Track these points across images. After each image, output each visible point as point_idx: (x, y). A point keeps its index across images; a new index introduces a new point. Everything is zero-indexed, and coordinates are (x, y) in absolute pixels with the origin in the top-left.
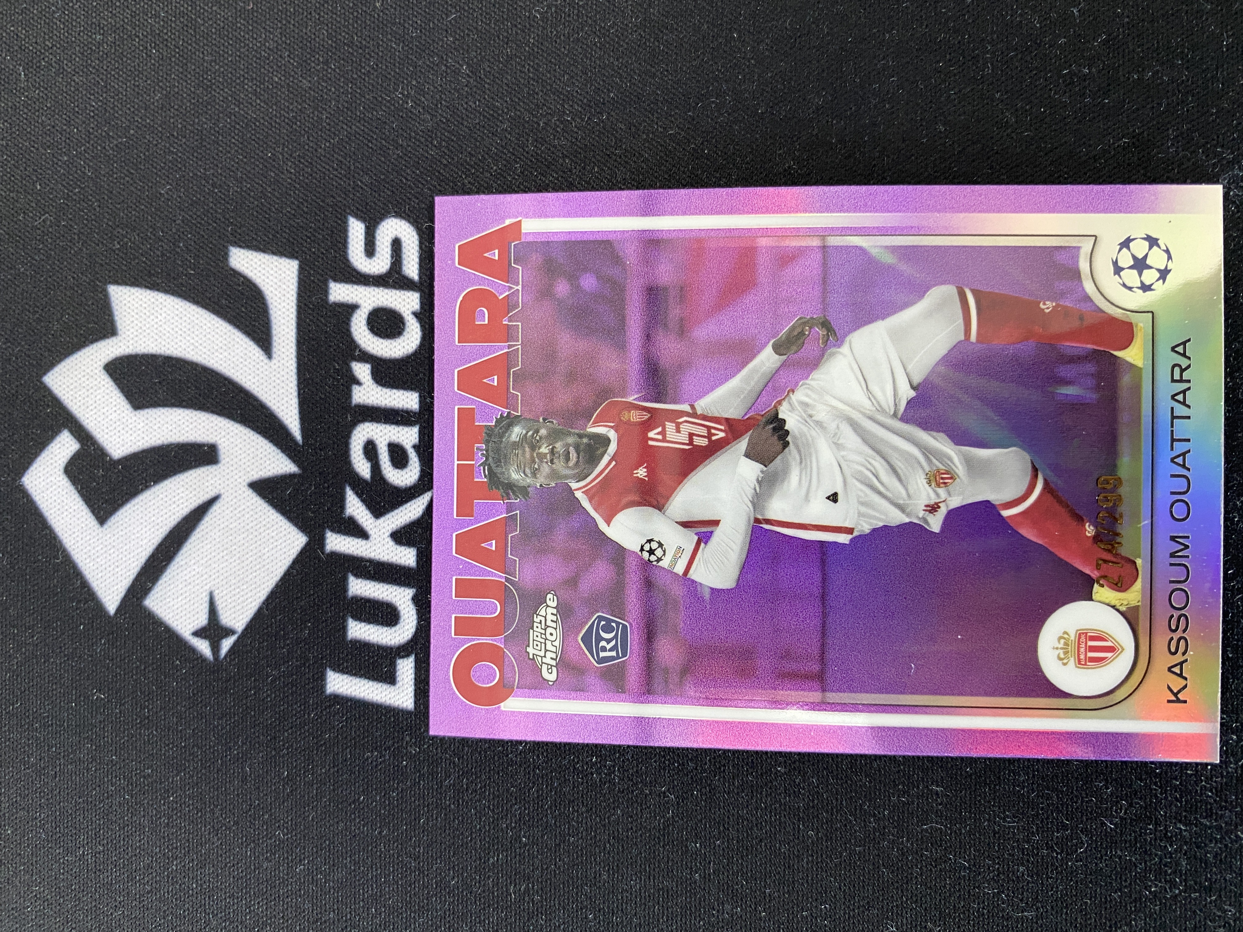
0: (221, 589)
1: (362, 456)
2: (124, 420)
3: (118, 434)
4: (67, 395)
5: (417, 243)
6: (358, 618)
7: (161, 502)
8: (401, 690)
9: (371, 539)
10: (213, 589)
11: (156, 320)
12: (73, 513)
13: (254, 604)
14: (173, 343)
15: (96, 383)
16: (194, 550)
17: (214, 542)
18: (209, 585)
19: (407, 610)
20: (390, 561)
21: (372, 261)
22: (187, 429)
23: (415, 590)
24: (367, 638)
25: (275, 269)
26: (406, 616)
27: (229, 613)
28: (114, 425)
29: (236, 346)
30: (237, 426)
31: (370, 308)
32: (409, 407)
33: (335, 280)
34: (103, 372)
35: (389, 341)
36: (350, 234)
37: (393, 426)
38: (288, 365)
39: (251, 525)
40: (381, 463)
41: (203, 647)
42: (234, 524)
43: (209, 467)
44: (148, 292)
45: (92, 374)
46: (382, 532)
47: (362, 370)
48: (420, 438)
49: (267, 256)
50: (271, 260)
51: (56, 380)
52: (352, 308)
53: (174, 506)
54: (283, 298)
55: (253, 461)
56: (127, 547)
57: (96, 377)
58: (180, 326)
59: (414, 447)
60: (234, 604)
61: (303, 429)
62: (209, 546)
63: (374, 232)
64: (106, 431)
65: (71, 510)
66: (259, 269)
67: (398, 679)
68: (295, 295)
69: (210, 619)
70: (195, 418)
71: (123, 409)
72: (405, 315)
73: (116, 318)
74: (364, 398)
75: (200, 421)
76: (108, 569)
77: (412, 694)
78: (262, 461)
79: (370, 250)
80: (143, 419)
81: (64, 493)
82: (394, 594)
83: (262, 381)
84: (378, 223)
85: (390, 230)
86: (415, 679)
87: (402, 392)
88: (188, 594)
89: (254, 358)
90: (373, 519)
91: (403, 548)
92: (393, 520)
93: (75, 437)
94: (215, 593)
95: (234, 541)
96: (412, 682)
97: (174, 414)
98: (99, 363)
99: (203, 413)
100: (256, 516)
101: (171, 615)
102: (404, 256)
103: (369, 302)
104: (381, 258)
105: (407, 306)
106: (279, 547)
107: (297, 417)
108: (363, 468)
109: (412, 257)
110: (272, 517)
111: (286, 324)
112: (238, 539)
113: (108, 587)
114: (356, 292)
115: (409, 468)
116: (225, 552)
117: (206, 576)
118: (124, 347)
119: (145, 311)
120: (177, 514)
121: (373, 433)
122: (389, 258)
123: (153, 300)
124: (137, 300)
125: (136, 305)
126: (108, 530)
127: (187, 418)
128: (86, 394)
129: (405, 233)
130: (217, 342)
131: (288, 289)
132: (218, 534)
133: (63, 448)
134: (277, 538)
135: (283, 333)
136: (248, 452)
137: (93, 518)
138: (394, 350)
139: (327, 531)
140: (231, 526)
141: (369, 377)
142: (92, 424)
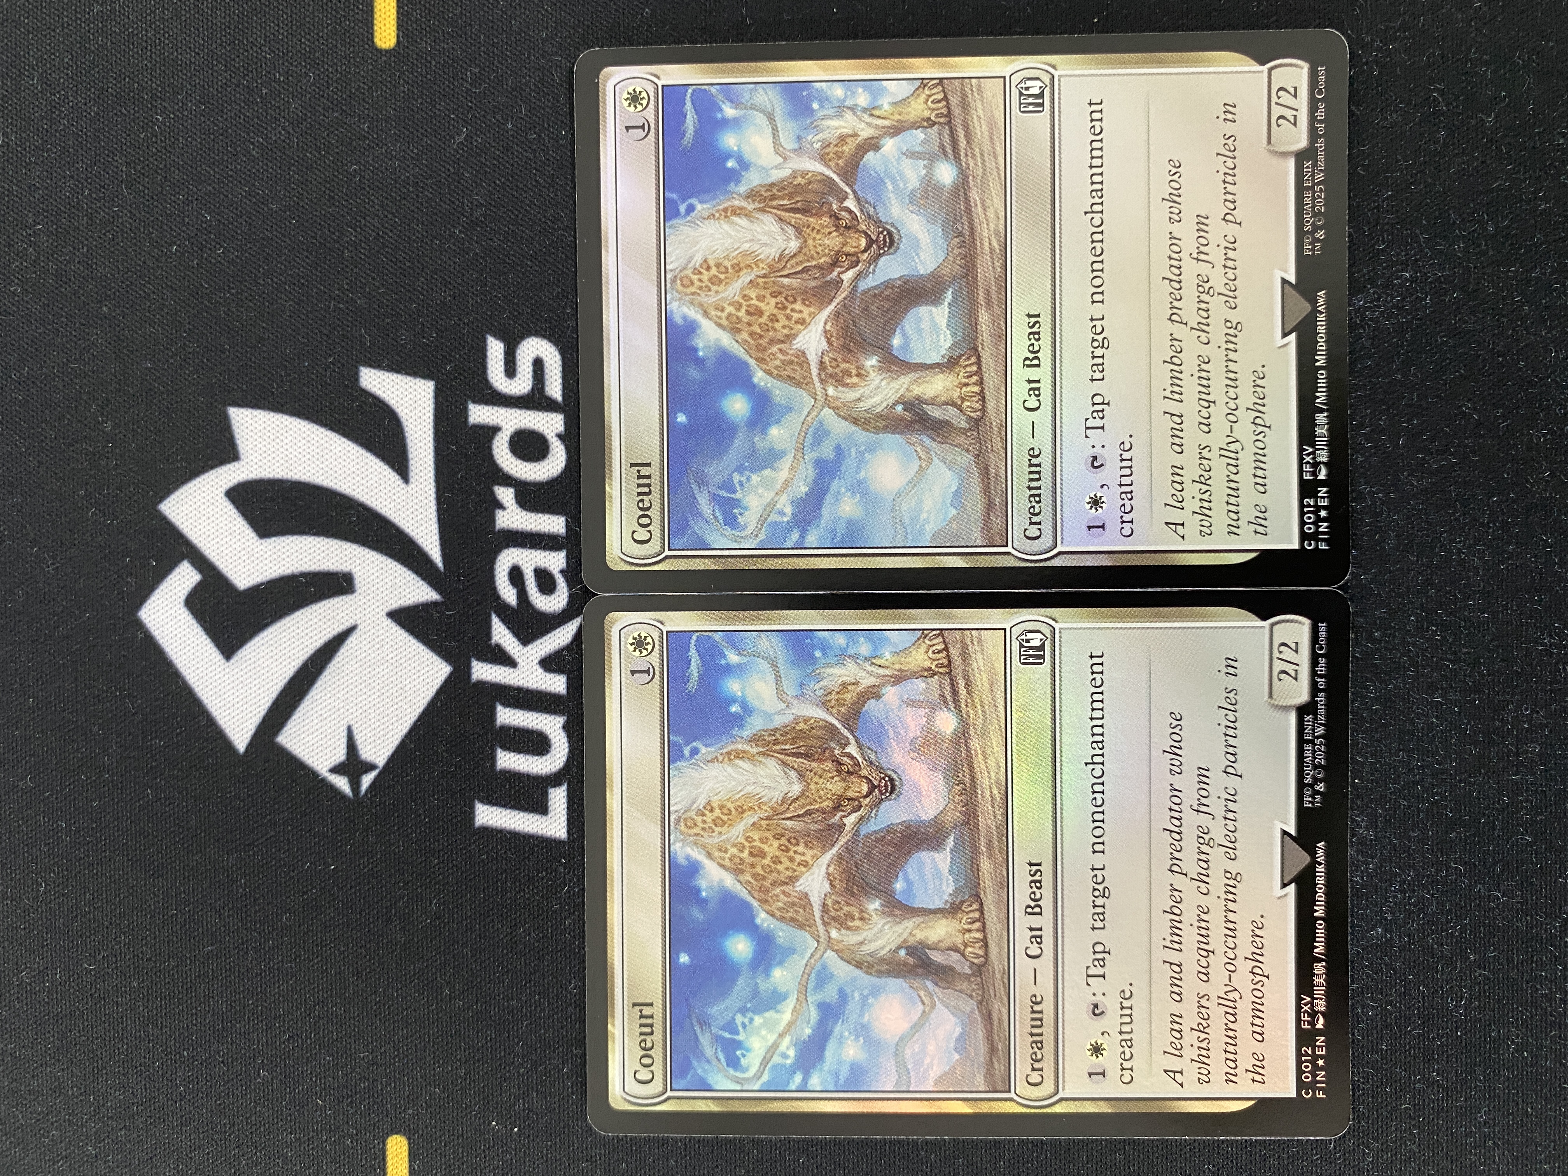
0: (359, 723)
1: (507, 582)
2: (249, 549)
3: (243, 564)
4: (186, 524)
5: (560, 363)
6: (507, 748)
7: (292, 634)
8: (554, 819)
9: (519, 666)
10: (352, 723)
11: (281, 444)
12: (196, 648)
13: (395, 737)
14: (300, 468)
15: (217, 510)
16: (330, 683)
17: (351, 675)
18: (346, 720)
19: (558, 738)
20: (539, 688)
21: (512, 382)
22: (319, 557)
23: (565, 718)
24: (517, 768)
25: (411, 390)
26: (557, 744)
27: (369, 747)
28: (239, 555)
29: (370, 470)
30: (374, 553)
31: (512, 430)
32: (556, 530)
33: (474, 402)
34: (225, 498)
35: (533, 464)
36: (489, 354)
37: (539, 552)
38: (426, 489)
39: (390, 656)
40: (528, 589)
41: (342, 783)
42: (373, 655)
43: (344, 597)
44: (272, 414)
45: (212, 501)
46: (530, 659)
47: (505, 494)
48: (567, 562)
49: (400, 377)
50: (406, 380)
51: (173, 508)
52: (493, 430)
53: (307, 638)
54: (419, 421)
55: (391, 589)
56: (257, 681)
57: (217, 504)
58: (308, 451)
59: (562, 571)
60: (373, 738)
61: (444, 555)
62: (346, 678)
63: (514, 352)
64: (231, 560)
65: (193, 645)
66: (393, 389)
67: (550, 809)
68: (432, 418)
69: (348, 754)
70: (327, 546)
71: (247, 538)
72: (549, 437)
73: (238, 442)
74: (508, 522)
75: (332, 549)
76: (236, 706)
77: (565, 824)
78: (401, 590)
79: (511, 370)
80: (270, 547)
81: (185, 627)
82: (545, 722)
83: (399, 507)
84: (519, 343)
85: (531, 349)
86: (568, 808)
87: (547, 516)
88: (324, 728)
89: (390, 482)
90: (521, 647)
91: (552, 675)
92: (541, 647)
93: (196, 568)
94: (354, 728)
95: (373, 673)
96: (565, 812)
97: (304, 542)
98: (220, 489)
99: (336, 541)
100: (397, 646)
101: (307, 751)
102: (547, 377)
103: (511, 423)
104: (522, 378)
105: (551, 428)
106: (422, 678)
107: (438, 543)
108: (508, 594)
109: (555, 378)
110: (414, 647)
111: (424, 447)
112: (377, 670)
113: (238, 723)
114: (497, 414)
115: (557, 594)
116: (363, 685)
117: (342, 711)
118: (247, 472)
119: (268, 434)
120: (310, 647)
121: (518, 558)
122: (531, 379)
123: (278, 423)
124: (260, 422)
125: (259, 428)
126: (236, 665)
127: (318, 546)
128: (207, 522)
129: (547, 353)
130: (349, 466)
131: (423, 411)
132: (356, 666)
133: (182, 580)
134: (419, 668)
135: (421, 456)
136: (387, 580)
137: (218, 652)
138: (538, 473)
139: (473, 659)
140: (369, 658)
141: (514, 501)
142: (213, 554)
